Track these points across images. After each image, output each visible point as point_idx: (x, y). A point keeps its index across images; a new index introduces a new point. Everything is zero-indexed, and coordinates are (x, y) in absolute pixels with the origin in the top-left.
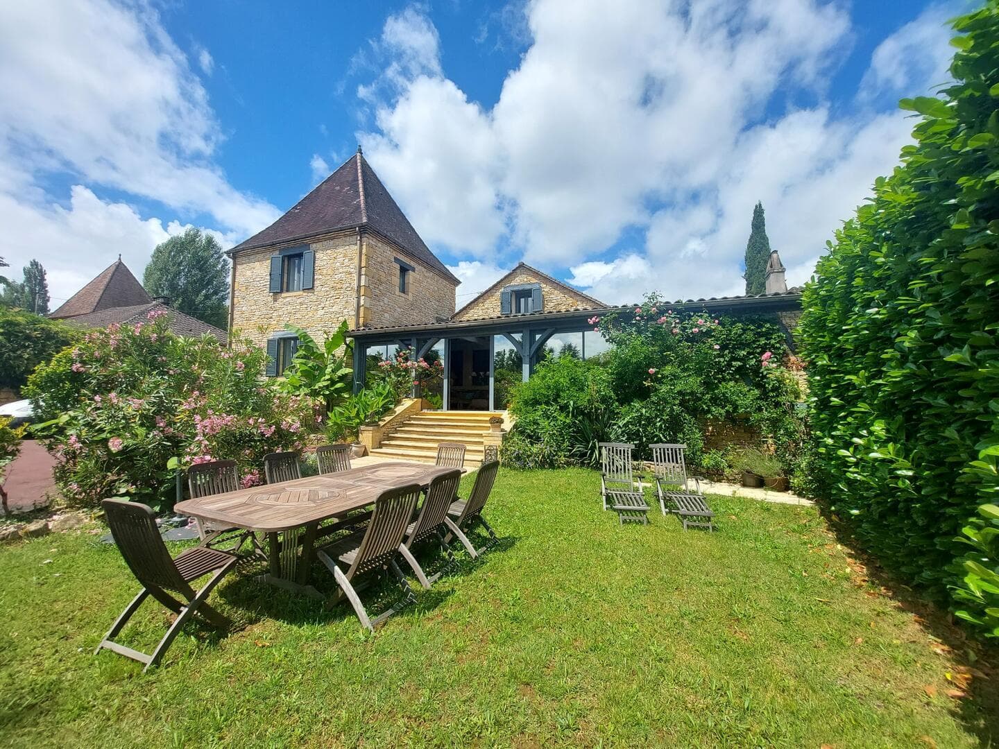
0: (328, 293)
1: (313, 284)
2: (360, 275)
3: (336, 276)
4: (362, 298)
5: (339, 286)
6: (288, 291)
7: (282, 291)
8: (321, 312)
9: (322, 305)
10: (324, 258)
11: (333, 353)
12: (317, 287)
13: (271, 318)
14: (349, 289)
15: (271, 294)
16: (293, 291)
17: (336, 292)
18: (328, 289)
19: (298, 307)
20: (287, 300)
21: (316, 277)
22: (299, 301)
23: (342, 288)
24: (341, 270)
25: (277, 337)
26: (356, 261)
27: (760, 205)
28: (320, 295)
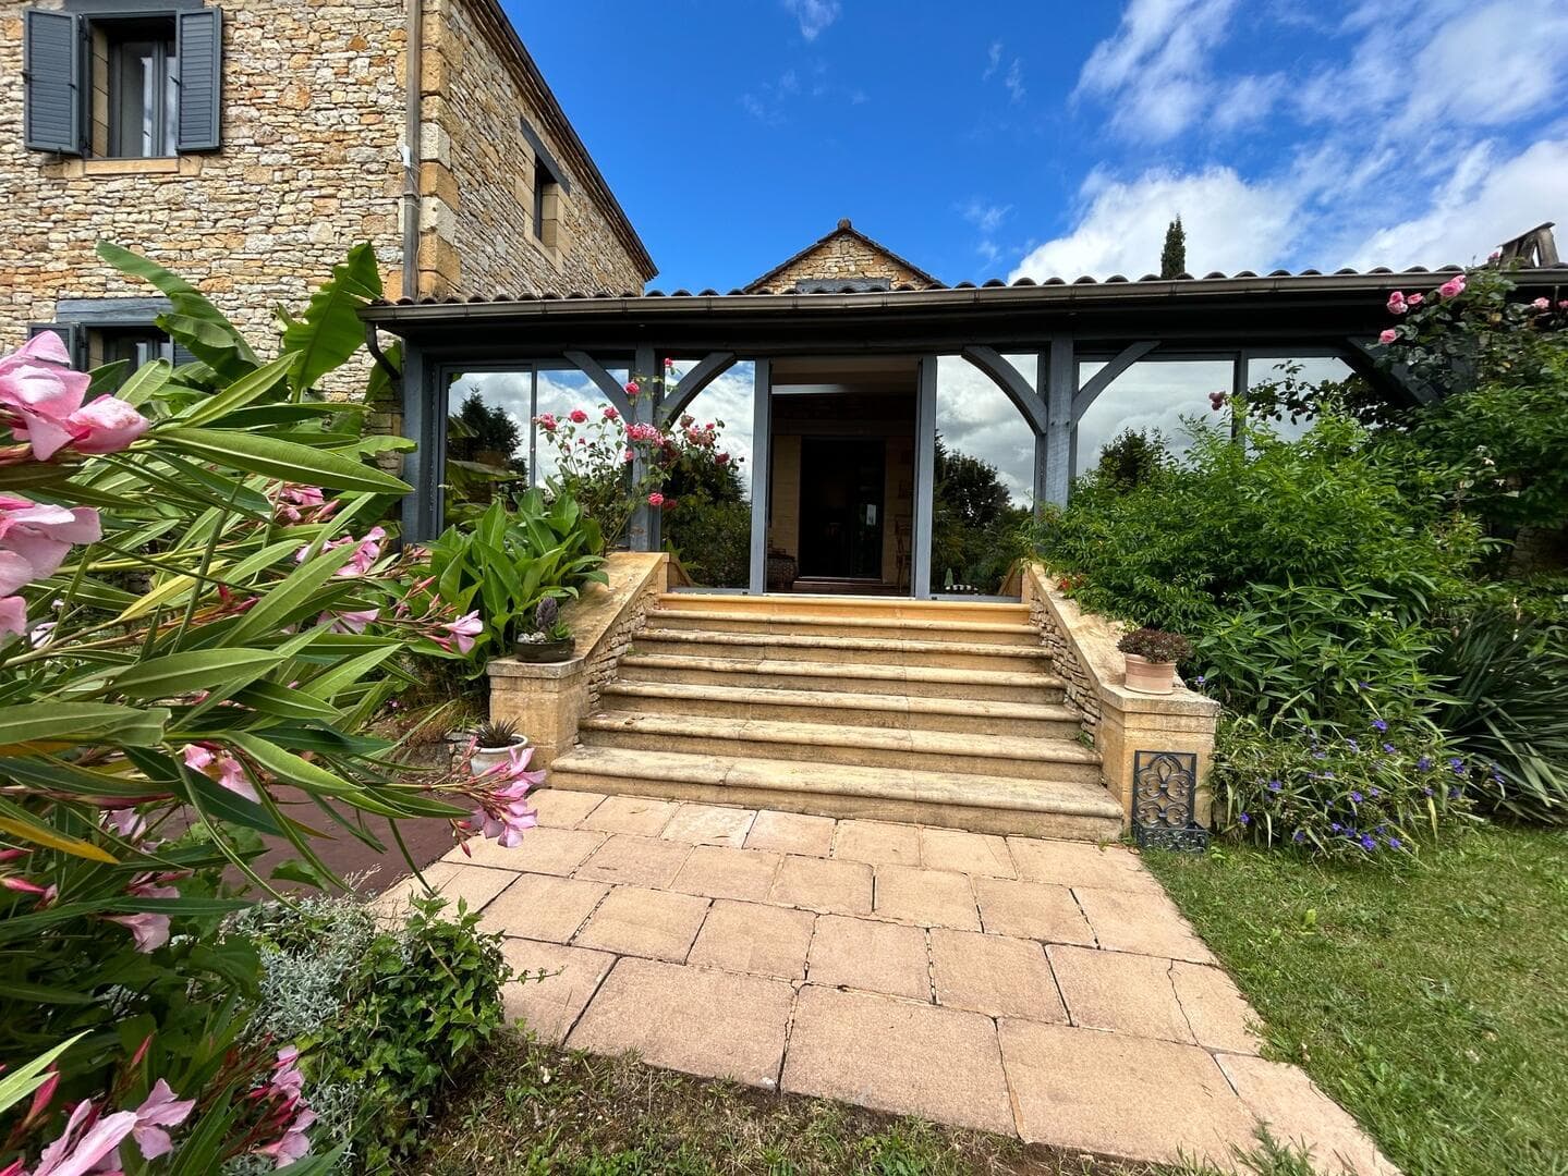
0: (288, 174)
1: (222, 138)
2: (418, 121)
3: (320, 117)
4: (430, 203)
5: (333, 151)
6: (112, 153)
7: (85, 151)
8: (258, 242)
9: (266, 216)
10: (267, 44)
11: (316, 386)
12: (242, 147)
13: (45, 248)
14: (374, 167)
15: (37, 158)
16: (137, 154)
17: (322, 173)
18: (286, 159)
19: (159, 216)
20: (113, 186)
21: (233, 112)
22: (162, 194)
23: (344, 160)
24: (338, 96)
25: (76, 321)
26: (403, 67)
27: (1179, 224)
28: (252, 178)
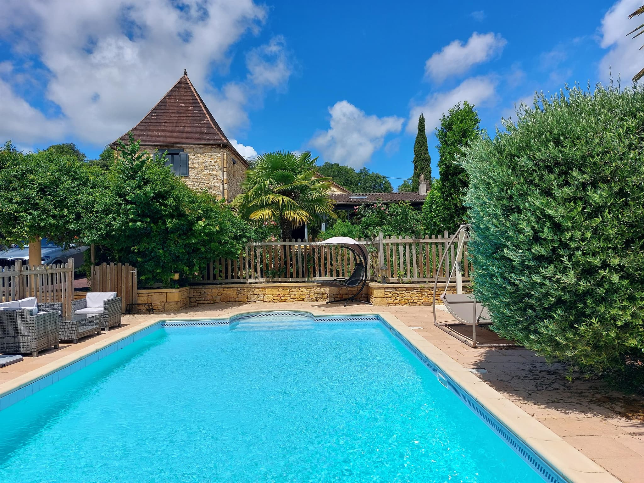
0: (200, 180)
1: (188, 174)
2: (223, 172)
3: (205, 170)
4: (226, 185)
5: (208, 176)
10: (196, 159)
12: (191, 176)
14: (215, 179)
17: (206, 180)
21: (190, 169)
23: (210, 178)
24: (209, 167)
26: (220, 163)
27: (423, 116)
28: (194, 180)
